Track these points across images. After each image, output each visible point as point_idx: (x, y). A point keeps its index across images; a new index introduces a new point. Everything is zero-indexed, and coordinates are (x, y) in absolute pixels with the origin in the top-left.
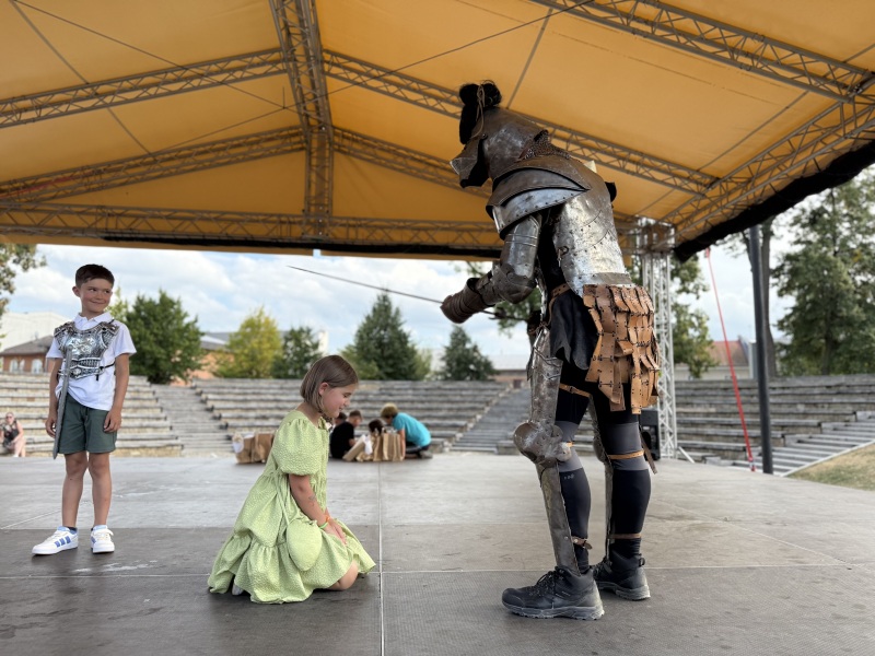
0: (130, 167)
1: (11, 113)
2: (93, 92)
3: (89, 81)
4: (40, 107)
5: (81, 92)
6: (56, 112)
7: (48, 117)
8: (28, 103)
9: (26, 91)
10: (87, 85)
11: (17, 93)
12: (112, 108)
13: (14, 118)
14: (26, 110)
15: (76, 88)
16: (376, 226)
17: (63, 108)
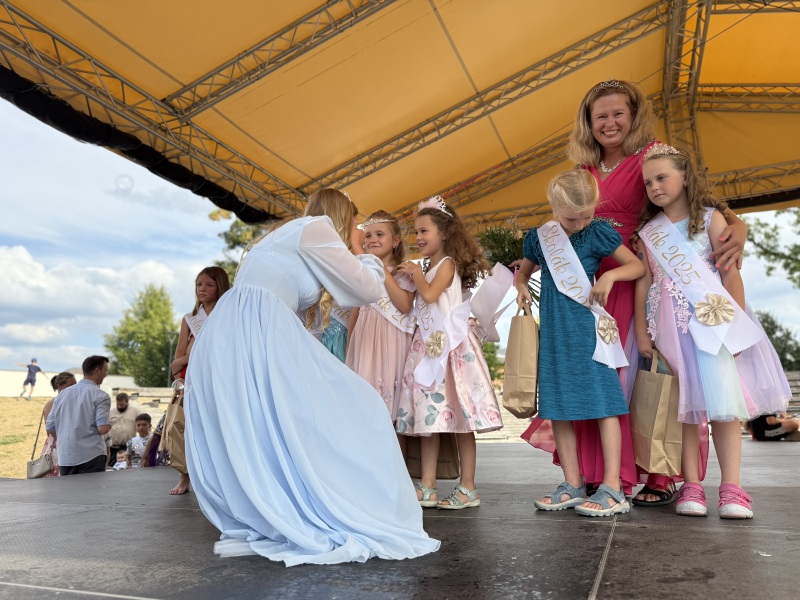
0: (494, 176)
1: (418, 139)
2: (482, 101)
3: (479, 91)
4: (439, 128)
5: (473, 104)
6: (453, 127)
7: (447, 133)
8: (430, 125)
9: (429, 115)
10: (478, 94)
11: (422, 119)
12: (492, 114)
13: (421, 142)
14: (427, 134)
15: (468, 101)
16: (758, 178)
17: (458, 122)
